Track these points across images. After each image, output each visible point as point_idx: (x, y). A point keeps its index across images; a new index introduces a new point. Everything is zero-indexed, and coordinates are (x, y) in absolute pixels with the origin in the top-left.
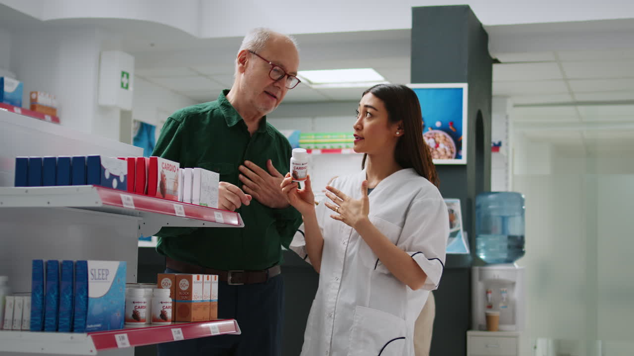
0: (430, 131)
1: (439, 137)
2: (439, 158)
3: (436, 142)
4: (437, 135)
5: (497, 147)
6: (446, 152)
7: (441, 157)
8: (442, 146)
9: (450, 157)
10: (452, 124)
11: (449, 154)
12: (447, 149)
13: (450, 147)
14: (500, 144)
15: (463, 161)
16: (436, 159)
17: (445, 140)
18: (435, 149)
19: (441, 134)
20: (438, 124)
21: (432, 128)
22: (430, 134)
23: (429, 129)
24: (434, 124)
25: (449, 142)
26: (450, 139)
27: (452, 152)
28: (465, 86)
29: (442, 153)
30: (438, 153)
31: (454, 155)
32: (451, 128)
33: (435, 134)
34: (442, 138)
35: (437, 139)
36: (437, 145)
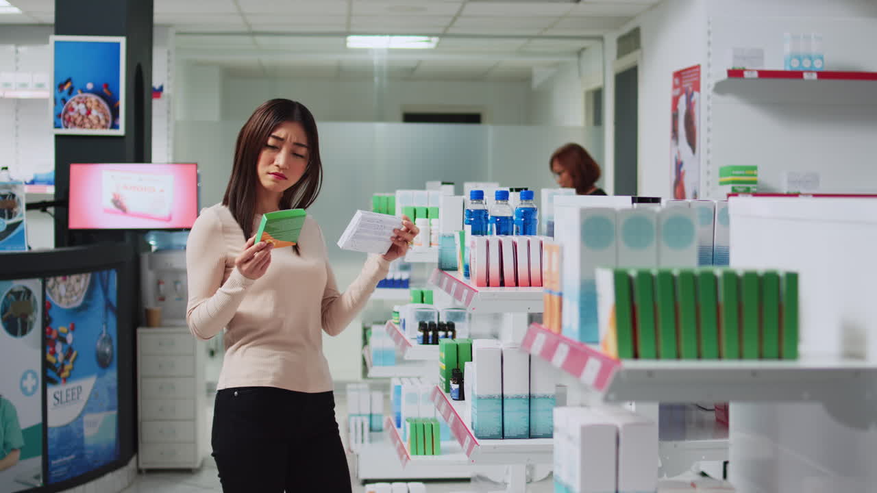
0: (80, 94)
1: (91, 102)
2: (91, 127)
3: (87, 108)
4: (88, 100)
5: (158, 92)
6: (99, 121)
7: (94, 127)
8: (94, 113)
9: (104, 127)
10: (106, 86)
11: (103, 122)
12: (101, 117)
13: (105, 115)
14: (161, 89)
15: (121, 131)
16: (88, 128)
17: (98, 105)
18: (86, 116)
19: (93, 98)
20: (90, 86)
21: (83, 91)
22: (80, 98)
23: (79, 92)
24: (85, 86)
25: (103, 108)
26: (104, 104)
27: (107, 121)
28: (122, 40)
29: (95, 122)
30: (90, 121)
31: (109, 125)
32: (105, 91)
33: (86, 98)
34: (95, 103)
35: (89, 105)
36: (89, 112)
